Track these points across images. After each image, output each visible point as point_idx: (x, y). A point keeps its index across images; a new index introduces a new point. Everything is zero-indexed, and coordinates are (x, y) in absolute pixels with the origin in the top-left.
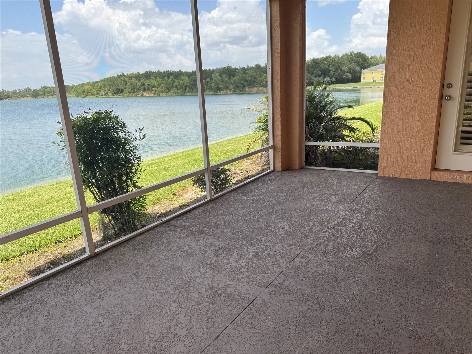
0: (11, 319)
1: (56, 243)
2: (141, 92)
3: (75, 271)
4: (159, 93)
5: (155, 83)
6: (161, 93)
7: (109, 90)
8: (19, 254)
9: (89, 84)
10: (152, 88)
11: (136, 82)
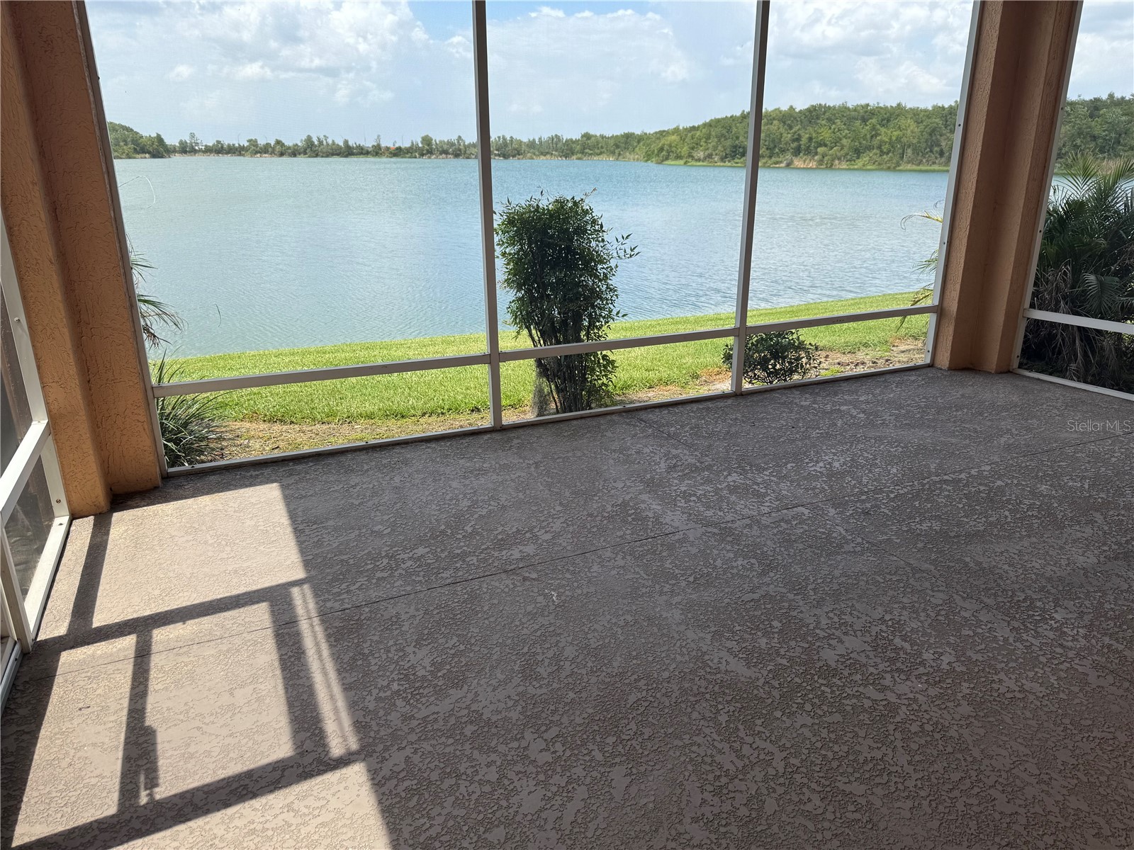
0: (367, 470)
1: (473, 411)
2: (789, 156)
3: (464, 441)
4: (833, 160)
5: (827, 135)
6: (837, 162)
7: (715, 148)
8: (420, 413)
9: (676, 131)
10: (816, 148)
11: (782, 130)
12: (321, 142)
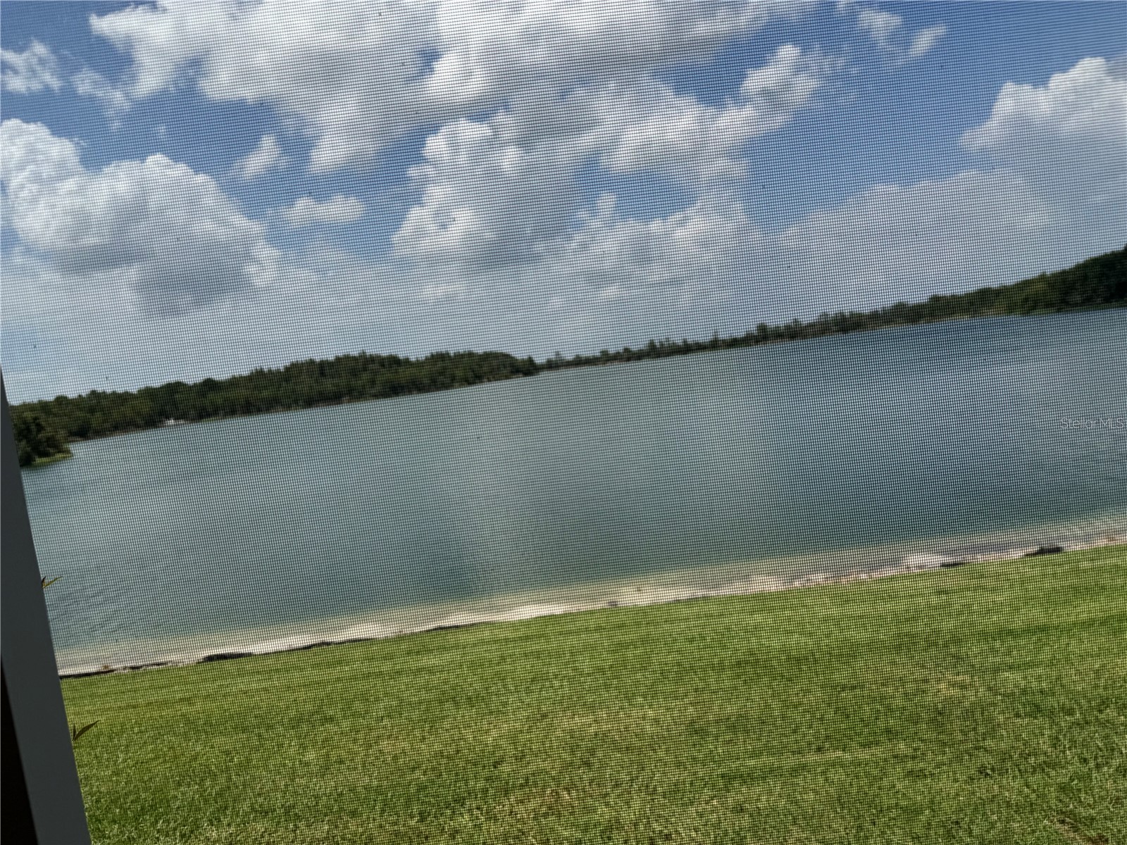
7: (1095, 290)
12: (662, 345)
